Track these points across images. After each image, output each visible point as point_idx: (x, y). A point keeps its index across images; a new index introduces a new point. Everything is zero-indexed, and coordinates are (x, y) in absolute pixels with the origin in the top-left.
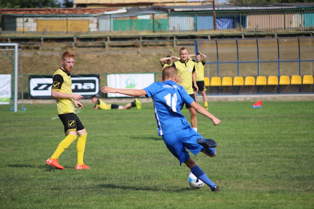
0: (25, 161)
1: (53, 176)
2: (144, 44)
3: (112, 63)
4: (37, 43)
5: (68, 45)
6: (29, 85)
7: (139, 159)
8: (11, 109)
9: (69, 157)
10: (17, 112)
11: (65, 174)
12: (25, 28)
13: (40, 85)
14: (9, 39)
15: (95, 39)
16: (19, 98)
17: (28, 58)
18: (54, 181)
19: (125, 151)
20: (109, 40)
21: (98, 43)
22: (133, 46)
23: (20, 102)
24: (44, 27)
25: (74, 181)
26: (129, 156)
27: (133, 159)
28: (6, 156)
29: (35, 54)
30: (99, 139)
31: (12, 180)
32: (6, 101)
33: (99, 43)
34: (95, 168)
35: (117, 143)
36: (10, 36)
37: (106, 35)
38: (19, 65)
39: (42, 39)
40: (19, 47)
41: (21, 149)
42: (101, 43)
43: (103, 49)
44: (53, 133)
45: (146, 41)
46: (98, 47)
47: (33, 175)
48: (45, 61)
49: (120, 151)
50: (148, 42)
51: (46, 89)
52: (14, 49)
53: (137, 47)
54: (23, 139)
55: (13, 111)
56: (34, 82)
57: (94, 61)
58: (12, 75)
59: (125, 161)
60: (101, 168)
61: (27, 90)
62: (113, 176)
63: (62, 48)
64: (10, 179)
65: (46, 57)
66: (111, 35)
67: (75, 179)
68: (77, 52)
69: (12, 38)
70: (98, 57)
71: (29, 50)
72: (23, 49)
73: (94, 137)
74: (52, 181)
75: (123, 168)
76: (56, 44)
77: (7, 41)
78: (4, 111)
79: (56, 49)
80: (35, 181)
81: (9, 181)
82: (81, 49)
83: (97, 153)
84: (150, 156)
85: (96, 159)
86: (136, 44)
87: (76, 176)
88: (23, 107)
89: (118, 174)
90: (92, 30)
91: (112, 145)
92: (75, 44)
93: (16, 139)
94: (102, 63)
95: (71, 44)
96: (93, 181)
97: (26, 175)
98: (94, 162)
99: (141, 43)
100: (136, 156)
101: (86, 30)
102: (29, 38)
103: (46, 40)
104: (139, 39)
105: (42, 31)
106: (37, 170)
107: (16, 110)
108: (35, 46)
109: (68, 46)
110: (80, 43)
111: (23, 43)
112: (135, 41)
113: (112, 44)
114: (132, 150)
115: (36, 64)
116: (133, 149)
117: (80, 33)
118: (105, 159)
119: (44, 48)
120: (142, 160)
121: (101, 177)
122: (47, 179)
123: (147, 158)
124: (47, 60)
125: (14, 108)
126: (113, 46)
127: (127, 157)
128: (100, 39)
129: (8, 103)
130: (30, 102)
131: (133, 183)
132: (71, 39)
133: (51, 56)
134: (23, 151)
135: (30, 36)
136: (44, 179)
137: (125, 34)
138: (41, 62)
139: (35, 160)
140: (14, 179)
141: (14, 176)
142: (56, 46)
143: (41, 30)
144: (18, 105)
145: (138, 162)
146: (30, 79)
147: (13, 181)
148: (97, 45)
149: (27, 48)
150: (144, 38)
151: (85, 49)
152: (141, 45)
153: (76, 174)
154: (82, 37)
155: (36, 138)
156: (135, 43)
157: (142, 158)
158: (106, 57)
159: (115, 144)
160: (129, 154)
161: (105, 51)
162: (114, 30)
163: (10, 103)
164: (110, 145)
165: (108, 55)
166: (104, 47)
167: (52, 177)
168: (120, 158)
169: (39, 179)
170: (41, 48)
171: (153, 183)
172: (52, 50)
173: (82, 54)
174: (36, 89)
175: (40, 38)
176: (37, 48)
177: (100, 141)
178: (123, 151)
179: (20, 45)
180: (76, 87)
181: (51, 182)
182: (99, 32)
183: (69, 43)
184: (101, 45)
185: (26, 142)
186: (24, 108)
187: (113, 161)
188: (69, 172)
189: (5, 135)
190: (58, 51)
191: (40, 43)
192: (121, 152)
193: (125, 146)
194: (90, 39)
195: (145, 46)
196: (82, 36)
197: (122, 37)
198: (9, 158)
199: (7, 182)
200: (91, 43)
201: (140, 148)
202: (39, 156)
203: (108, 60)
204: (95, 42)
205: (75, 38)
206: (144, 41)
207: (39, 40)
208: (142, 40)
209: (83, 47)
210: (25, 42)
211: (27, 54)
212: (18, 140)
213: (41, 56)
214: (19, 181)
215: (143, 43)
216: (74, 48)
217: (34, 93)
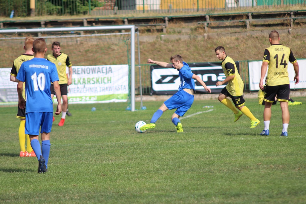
0: (140, 173)
1: (173, 191)
2: (297, 21)
3: (255, 47)
4: (160, 24)
5: (199, 25)
6: (151, 78)
7: (283, 169)
8: (128, 108)
9: (195, 167)
10: (135, 112)
11: (188, 189)
12: (146, 6)
13: (164, 77)
14: (126, 20)
15: (234, 17)
16: (137, 95)
17: (149, 43)
18: (174, 198)
19: (267, 159)
20: (250, 17)
21: (236, 22)
22: (282, 24)
23: (139, 99)
24: (169, 4)
25: (199, 198)
26: (272, 166)
27: (277, 169)
28: (117, 167)
29: (157, 38)
30: (235, 144)
31: (122, 196)
32: (122, 98)
33: (238, 22)
34: (226, 181)
35: (257, 149)
36: (127, 17)
37: (247, 11)
38: (136, 53)
39: (166, 19)
40: (136, 30)
41: (136, 158)
42: (240, 22)
43: (244, 30)
44: (178, 138)
45: (299, 18)
46: (237, 27)
47: (148, 191)
48: (170, 47)
49: (261, 159)
50: (301, 19)
51: (171, 82)
52: (130, 33)
53: (287, 25)
54: (140, 145)
55: (130, 110)
56: (157, 74)
57: (232, 45)
58: (129, 66)
59: (266, 172)
60: (234, 182)
61: (148, 84)
62: (249, 192)
63: (192, 30)
64: (120, 195)
65: (172, 41)
66: (253, 11)
67: (200, 195)
68: (210, 34)
69: (129, 19)
70: (237, 39)
71: (150, 33)
72: (142, 32)
73: (229, 141)
74: (172, 198)
75: (262, 181)
76: (184, 24)
77: (123, 22)
78: (119, 110)
79: (183, 31)
80: (150, 198)
81: (119, 198)
82: (216, 30)
83: (230, 163)
84: (298, 166)
85: (228, 170)
86: (286, 22)
87: (202, 192)
88: (142, 105)
89: (255, 189)
90: (230, 6)
91: (251, 152)
92: (208, 24)
93: (131, 146)
94: (242, 47)
95: (203, 24)
96: (223, 198)
97: (140, 191)
98: (226, 173)
99: (292, 20)
100: (281, 166)
101: (222, 6)
102: (150, 18)
103: (171, 20)
104: (289, 15)
105: (167, 8)
106: (154, 185)
107: (133, 109)
108: (158, 27)
109: (198, 27)
110: (214, 23)
111: (143, 24)
112: (284, 18)
113: (255, 23)
114: (276, 159)
115: (159, 51)
116: (277, 156)
117: (214, 10)
118: (240, 170)
119: (169, 30)
120: (287, 171)
121: (234, 192)
122: (166, 196)
123: (294, 169)
124: (173, 46)
125: (131, 107)
126: (255, 26)
127: (268, 167)
128: (240, 16)
129: (125, 101)
130: (153, 98)
131: (275, 200)
132: (203, 18)
133: (178, 41)
134: (139, 161)
135: (151, 15)
136: (161, 195)
137: (272, 10)
138: (165, 47)
139: (152, 172)
140: (125, 195)
141: (125, 192)
142: (183, 28)
143: (165, 8)
144: (136, 103)
145: (283, 174)
146: (151, 70)
147: (123, 199)
148: (236, 24)
149: (149, 31)
150: (296, 14)
151: (219, 31)
152: (292, 23)
153: (202, 189)
154: (216, 16)
155: (156, 145)
156: (284, 20)
157: (288, 167)
158: (246, 40)
159: (255, 151)
160: (272, 163)
161: (246, 32)
162: (257, 5)
163: (128, 101)
164: (248, 152)
165: (251, 37)
166: (245, 26)
167: (172, 194)
168: (259, 169)
169: (156, 196)
170: (165, 30)
171: (301, 200)
172: (179, 33)
173: (217, 37)
174: (159, 82)
175: (164, 17)
176: (161, 31)
177: (235, 146)
178: (265, 159)
179: (137, 27)
180: (210, 78)
181: (170, 199)
182: (238, 7)
183: (201, 22)
184: (240, 24)
185: (143, 149)
186: (144, 106)
187: (251, 172)
188: (194, 187)
189: (118, 141)
190: (187, 33)
191: (164, 24)
192: (261, 161)
193: (267, 153)
194: (227, 17)
195: (298, 24)
196: (216, 14)
197: (267, 13)
198: (121, 170)
199: (116, 199)
200: (228, 23)
201: (286, 155)
202: (158, 167)
203: (250, 42)
204: (232, 21)
205: (207, 17)
206: (297, 17)
207: (163, 20)
208: (293, 17)
209: (218, 27)
210: (144, 23)
211: (148, 38)
212: (133, 146)
213: (165, 41)
214: (130, 198)
215: (294, 20)
216: (206, 28)
217: (157, 87)
